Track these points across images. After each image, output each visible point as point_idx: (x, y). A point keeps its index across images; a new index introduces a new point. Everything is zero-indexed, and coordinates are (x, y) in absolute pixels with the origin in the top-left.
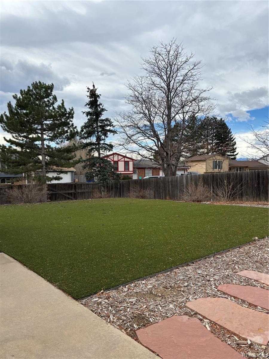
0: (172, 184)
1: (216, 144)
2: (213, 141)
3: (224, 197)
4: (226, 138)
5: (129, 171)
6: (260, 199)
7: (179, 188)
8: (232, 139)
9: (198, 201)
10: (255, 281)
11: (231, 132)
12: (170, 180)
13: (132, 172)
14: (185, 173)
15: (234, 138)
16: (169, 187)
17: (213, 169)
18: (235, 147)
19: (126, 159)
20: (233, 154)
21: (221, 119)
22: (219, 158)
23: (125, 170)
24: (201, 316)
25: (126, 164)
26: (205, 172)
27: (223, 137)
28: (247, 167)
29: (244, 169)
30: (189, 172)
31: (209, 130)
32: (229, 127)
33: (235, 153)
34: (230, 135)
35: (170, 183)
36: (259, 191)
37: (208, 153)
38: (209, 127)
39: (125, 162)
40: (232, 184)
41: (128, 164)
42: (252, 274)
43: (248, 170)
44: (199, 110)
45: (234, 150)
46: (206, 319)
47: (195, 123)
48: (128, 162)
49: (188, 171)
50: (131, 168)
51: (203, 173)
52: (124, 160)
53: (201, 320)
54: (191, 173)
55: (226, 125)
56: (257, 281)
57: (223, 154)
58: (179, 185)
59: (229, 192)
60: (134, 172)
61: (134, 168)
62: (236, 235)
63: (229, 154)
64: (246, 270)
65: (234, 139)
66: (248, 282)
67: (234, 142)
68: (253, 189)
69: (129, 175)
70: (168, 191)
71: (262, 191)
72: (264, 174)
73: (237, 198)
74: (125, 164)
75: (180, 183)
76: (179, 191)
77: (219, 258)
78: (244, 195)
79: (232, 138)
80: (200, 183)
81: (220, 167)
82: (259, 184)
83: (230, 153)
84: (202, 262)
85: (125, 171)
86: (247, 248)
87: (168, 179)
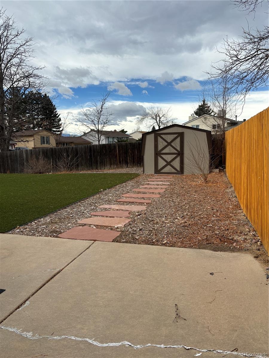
0: (11, 159)
1: (42, 119)
2: (38, 117)
3: (64, 167)
4: (51, 114)
6: (92, 168)
7: (19, 162)
8: (57, 116)
9: (40, 173)
10: (109, 208)
11: (56, 108)
12: (9, 155)
14: (12, 148)
15: (59, 114)
16: (8, 162)
17: (41, 144)
18: (60, 123)
20: (58, 130)
21: (46, 95)
22: (45, 133)
24: (89, 224)
26: (33, 147)
27: (48, 113)
28: (72, 143)
29: (70, 144)
30: (17, 148)
31: (34, 104)
32: (54, 103)
33: (61, 129)
34: (54, 111)
35: (9, 158)
36: (91, 162)
37: (34, 128)
38: (34, 101)
40: (70, 156)
42: (107, 206)
43: (73, 145)
44: (29, 86)
45: (59, 126)
46: (92, 225)
47: (19, 96)
49: (16, 146)
51: (31, 148)
53: (89, 226)
54: (19, 148)
55: (51, 101)
56: (110, 208)
57: (50, 130)
58: (19, 160)
59: (69, 163)
62: (87, 190)
63: (55, 130)
64: (102, 205)
65: (59, 116)
66: (106, 209)
67: (59, 118)
68: (87, 160)
70: (8, 165)
71: (94, 161)
72: (95, 148)
73: (74, 168)
75: (20, 157)
76: (19, 165)
77: (83, 202)
78: (80, 165)
79: (57, 114)
80: (41, 157)
81: (48, 142)
82: (91, 156)
83: (56, 128)
84: (73, 205)
86: (98, 196)
87: (7, 154)
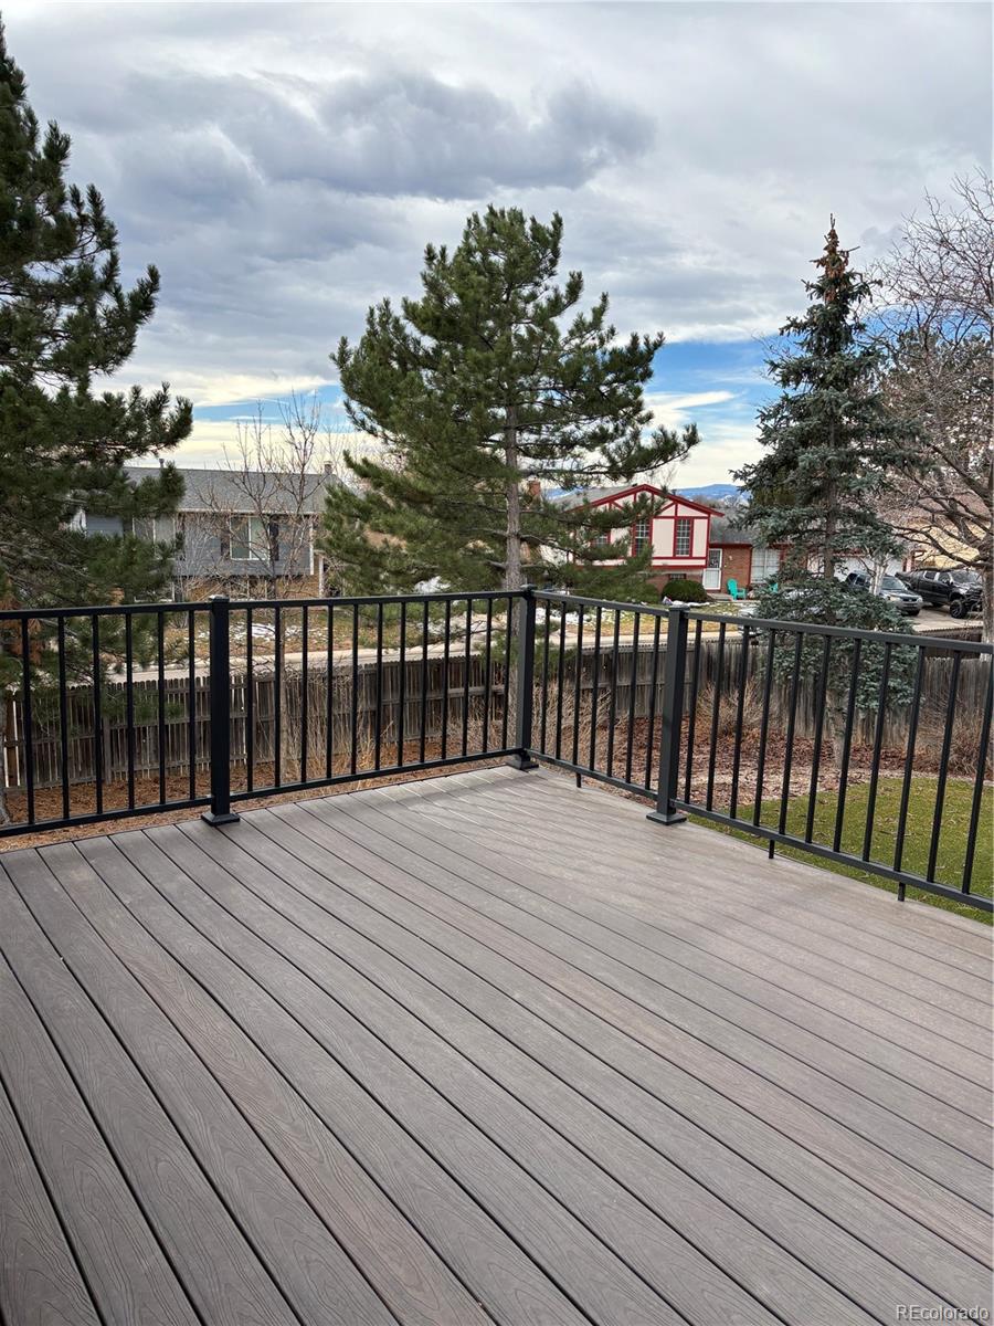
5: (691, 558)
13: (703, 562)
19: (684, 511)
23: (675, 552)
25: (683, 528)
39: (677, 519)
41: (689, 528)
48: (691, 520)
50: (700, 548)
52: (673, 514)
60: (710, 562)
61: (710, 545)
69: (688, 573)
74: (676, 528)
85: (674, 558)
